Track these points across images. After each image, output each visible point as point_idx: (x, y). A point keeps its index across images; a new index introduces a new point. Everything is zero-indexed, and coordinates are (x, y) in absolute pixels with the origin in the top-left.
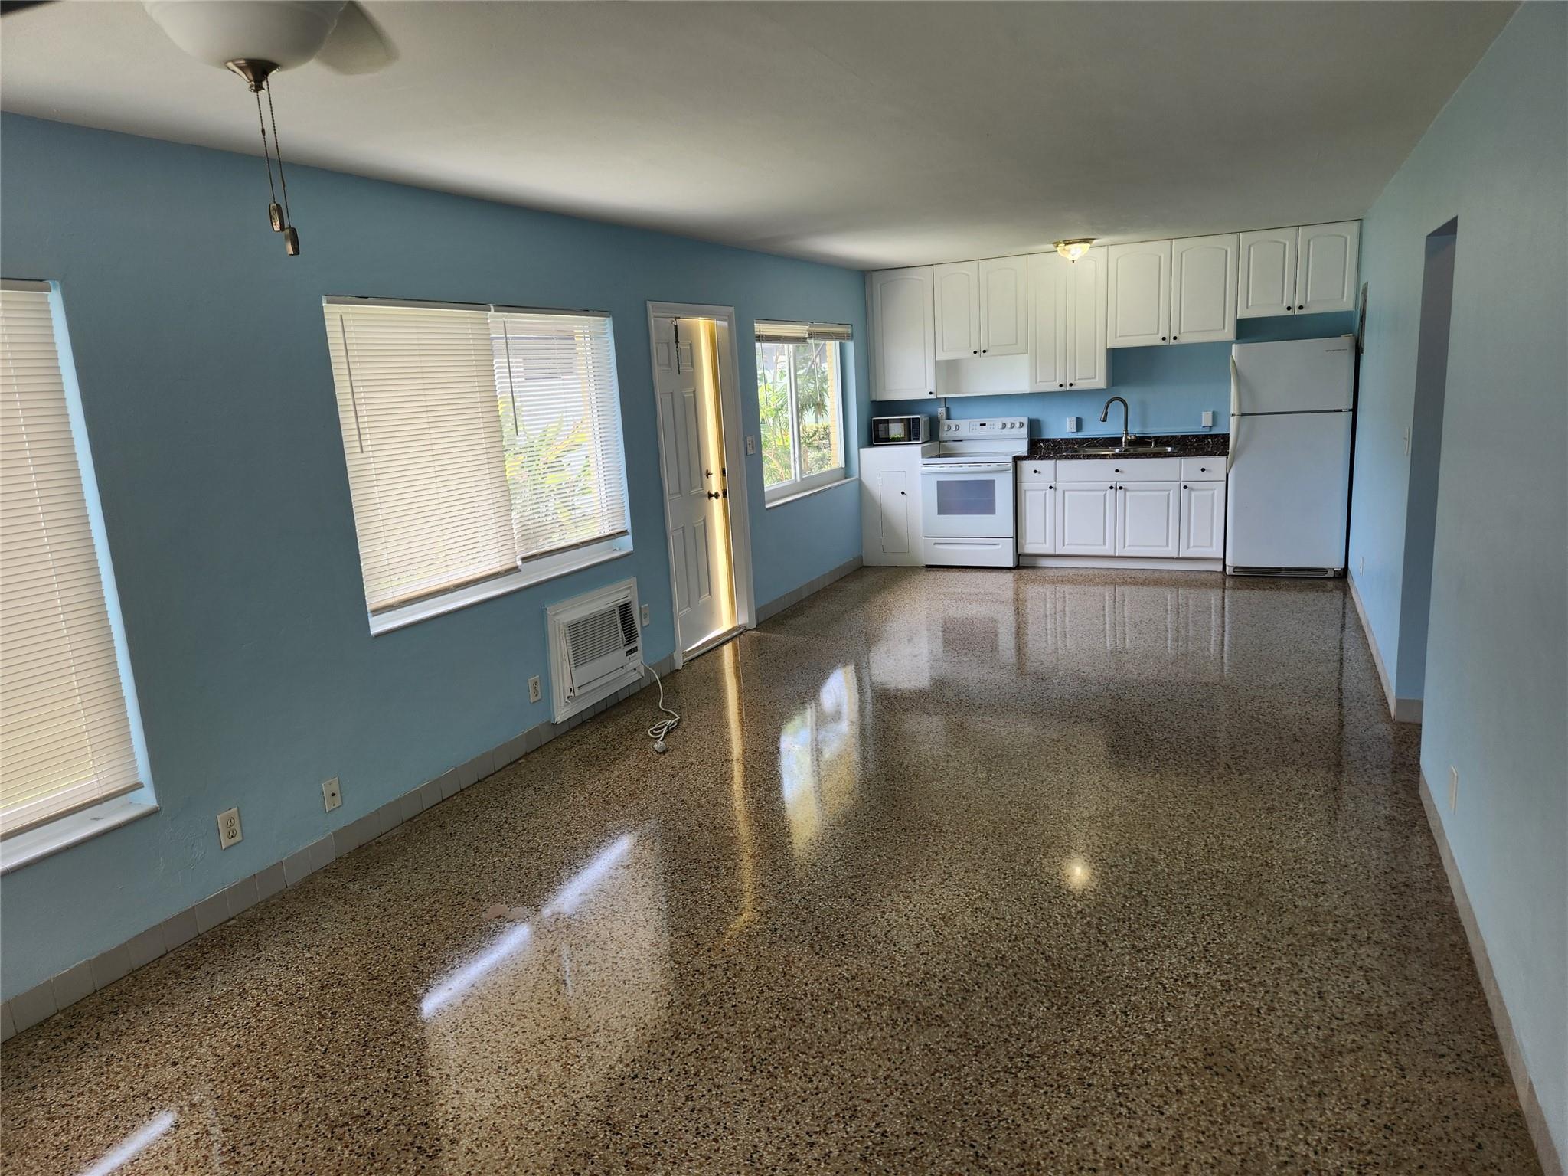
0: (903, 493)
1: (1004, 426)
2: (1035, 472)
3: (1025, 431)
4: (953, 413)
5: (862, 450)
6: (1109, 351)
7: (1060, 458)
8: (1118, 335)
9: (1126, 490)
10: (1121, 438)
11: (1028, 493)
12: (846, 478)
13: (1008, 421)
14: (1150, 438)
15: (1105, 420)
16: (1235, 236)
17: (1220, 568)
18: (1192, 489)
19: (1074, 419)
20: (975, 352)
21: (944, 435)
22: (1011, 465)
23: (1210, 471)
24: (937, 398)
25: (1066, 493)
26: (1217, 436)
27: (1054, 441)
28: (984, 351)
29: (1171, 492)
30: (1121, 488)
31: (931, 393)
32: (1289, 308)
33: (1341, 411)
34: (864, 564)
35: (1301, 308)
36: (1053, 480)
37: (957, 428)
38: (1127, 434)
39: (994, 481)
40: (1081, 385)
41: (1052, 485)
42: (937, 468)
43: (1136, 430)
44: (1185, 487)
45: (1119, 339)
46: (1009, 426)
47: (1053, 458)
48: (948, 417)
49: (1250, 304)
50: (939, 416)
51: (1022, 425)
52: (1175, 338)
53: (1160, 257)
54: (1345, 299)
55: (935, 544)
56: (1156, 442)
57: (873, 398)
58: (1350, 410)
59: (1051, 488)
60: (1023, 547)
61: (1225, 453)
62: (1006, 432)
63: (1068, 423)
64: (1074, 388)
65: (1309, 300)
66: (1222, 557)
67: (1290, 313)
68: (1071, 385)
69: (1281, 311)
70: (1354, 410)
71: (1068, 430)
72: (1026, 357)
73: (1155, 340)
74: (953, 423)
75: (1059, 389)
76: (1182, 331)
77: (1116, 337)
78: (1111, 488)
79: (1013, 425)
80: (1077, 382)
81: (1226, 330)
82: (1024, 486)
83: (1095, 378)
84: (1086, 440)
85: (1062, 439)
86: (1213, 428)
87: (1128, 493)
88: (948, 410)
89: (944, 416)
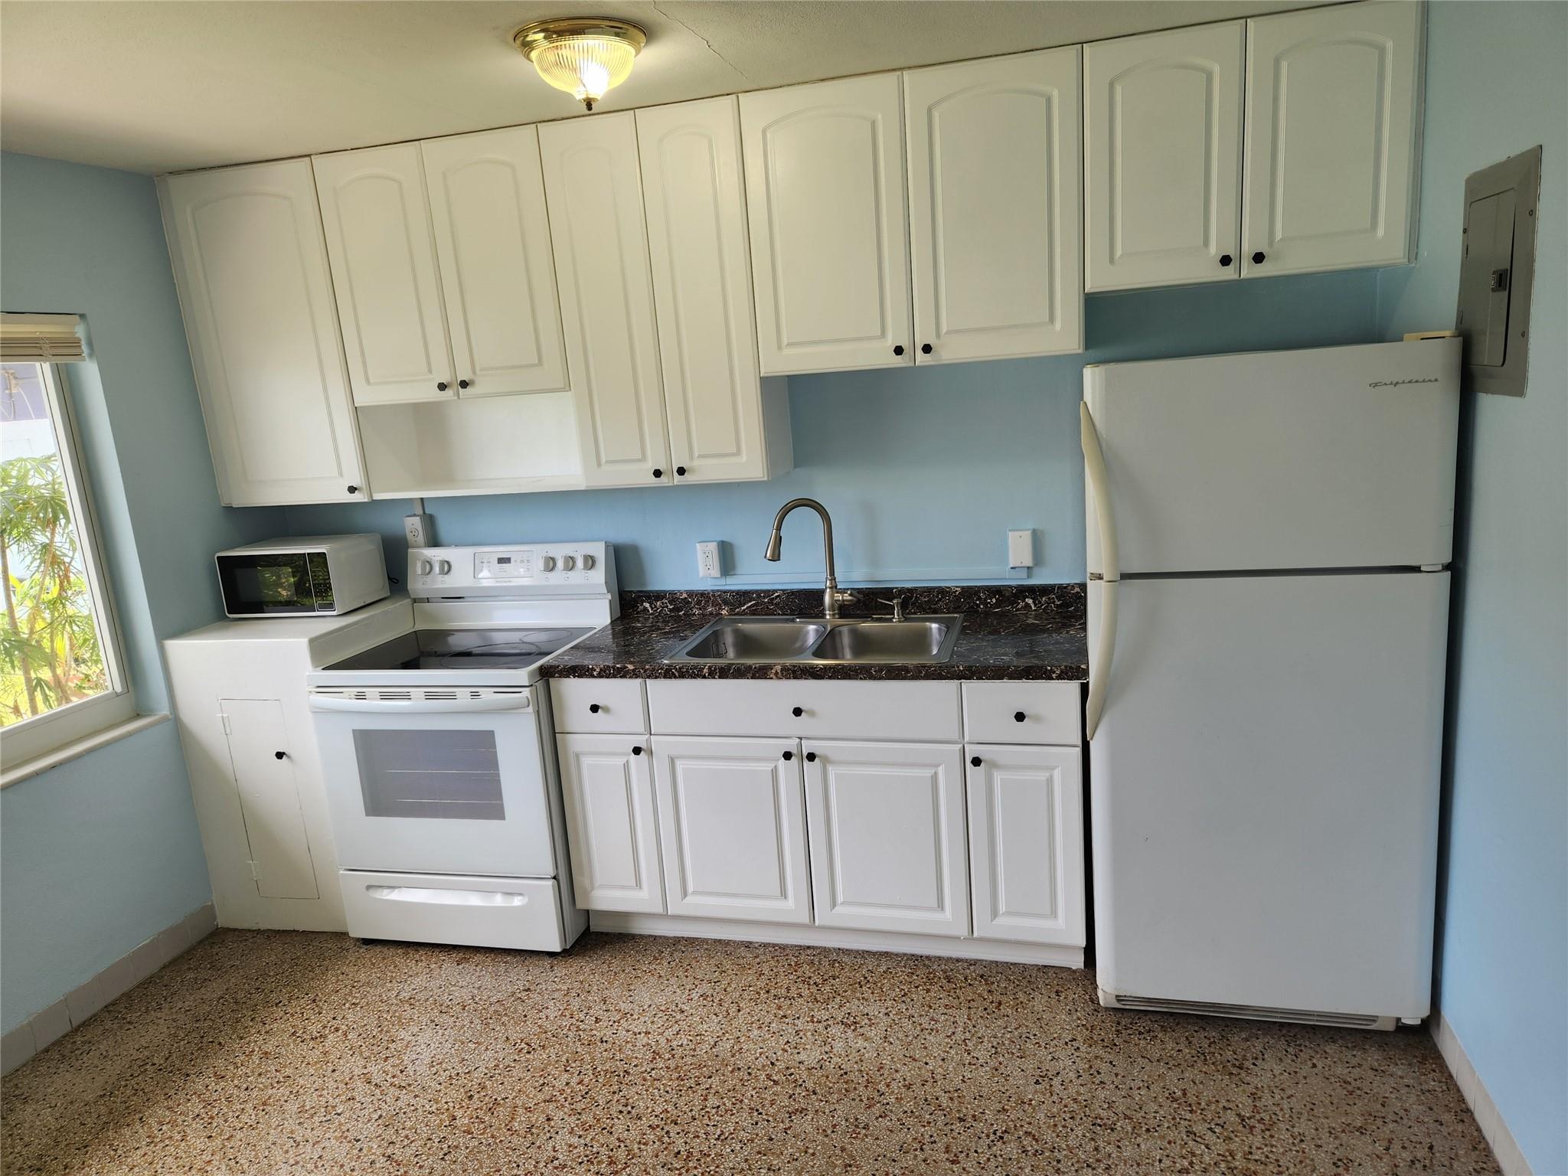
0: (280, 755)
1: (550, 564)
2: (595, 708)
3: (598, 576)
4: (444, 528)
5: (174, 646)
6: (768, 384)
7: (653, 675)
8: (785, 341)
9: (826, 761)
10: (821, 593)
11: (586, 762)
12: (138, 716)
13: (560, 551)
14: (888, 593)
15: (776, 557)
16: (1073, 51)
17: (1078, 962)
18: (994, 765)
19: (713, 547)
20: (442, 387)
21: (418, 584)
22: (526, 692)
23: (1037, 719)
24: (374, 503)
25: (680, 765)
26: (1045, 590)
27: (673, 597)
28: (464, 384)
29: (941, 770)
30: (811, 757)
31: (352, 490)
32: (1226, 261)
33: (1416, 569)
34: (221, 922)
35: (1259, 258)
36: (641, 727)
37: (447, 567)
38: (834, 588)
39: (491, 734)
40: (705, 471)
41: (640, 741)
42: (345, 701)
43: (855, 574)
44: (977, 762)
45: (786, 351)
46: (560, 564)
47: (635, 675)
48: (434, 542)
49: (1119, 252)
50: (410, 537)
51: (590, 562)
52: (927, 349)
53: (873, 124)
54: (1381, 232)
55: (369, 887)
56: (904, 606)
57: (225, 502)
58: (1447, 567)
59: (637, 751)
60: (586, 895)
61: (1076, 671)
62: (559, 577)
63: (700, 556)
64: (688, 479)
65: (1279, 236)
66: (1083, 943)
67: (1228, 273)
68: (681, 471)
69: (1204, 270)
70: (1457, 569)
71: (701, 575)
72: (568, 396)
73: (877, 356)
74: (435, 554)
75: (653, 481)
76: (944, 329)
77: (780, 348)
78: (788, 756)
79: (570, 563)
80: (696, 463)
81: (1058, 326)
82: (575, 744)
83: (738, 453)
84: (744, 596)
85: (690, 593)
86: (1036, 571)
87: (832, 771)
88: (430, 522)
89: (421, 538)
